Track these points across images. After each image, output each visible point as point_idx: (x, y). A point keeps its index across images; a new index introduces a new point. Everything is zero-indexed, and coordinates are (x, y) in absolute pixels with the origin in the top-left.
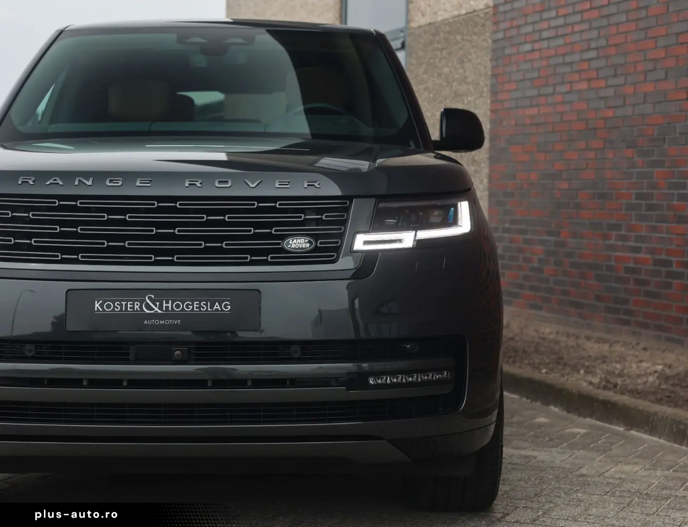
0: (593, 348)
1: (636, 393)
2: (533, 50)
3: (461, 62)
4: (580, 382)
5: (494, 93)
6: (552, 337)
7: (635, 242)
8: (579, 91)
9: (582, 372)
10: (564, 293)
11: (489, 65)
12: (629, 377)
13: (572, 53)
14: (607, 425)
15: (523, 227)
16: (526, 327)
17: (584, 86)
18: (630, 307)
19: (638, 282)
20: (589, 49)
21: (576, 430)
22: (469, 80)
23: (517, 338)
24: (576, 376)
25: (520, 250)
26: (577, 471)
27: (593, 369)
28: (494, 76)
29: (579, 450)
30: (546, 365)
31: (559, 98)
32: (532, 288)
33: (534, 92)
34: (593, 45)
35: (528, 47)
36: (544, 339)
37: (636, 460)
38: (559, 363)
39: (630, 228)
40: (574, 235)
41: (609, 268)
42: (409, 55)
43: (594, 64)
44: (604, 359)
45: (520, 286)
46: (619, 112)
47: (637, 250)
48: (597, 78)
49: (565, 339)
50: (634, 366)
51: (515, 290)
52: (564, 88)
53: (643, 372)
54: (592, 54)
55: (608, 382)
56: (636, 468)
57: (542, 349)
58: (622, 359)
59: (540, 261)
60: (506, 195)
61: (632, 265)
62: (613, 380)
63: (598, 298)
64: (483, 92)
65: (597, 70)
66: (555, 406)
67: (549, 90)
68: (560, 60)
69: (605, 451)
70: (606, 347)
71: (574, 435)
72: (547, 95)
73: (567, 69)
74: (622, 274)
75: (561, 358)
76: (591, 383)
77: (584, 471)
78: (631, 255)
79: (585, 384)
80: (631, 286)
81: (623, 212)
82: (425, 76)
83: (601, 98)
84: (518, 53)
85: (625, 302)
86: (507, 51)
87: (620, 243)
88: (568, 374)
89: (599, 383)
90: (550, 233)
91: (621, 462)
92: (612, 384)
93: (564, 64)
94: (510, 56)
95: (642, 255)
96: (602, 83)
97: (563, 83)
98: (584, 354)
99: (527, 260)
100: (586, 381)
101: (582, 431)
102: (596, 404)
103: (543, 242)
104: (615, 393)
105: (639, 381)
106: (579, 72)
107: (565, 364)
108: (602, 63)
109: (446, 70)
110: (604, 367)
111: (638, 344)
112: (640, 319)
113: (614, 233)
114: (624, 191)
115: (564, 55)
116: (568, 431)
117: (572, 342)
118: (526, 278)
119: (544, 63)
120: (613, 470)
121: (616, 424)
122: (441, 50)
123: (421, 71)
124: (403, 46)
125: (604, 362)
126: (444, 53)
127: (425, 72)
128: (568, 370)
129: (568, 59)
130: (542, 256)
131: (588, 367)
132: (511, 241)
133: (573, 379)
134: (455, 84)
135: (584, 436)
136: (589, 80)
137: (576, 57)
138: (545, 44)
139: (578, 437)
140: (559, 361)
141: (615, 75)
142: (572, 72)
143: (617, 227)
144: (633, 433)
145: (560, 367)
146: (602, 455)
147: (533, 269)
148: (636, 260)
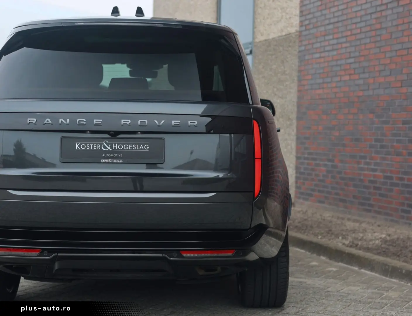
0: (350, 225)
1: (368, 249)
2: (320, 57)
3: (283, 62)
4: (338, 243)
5: (300, 81)
6: (329, 219)
7: (374, 166)
8: (345, 81)
9: (340, 238)
10: (337, 194)
11: (297, 64)
12: (365, 240)
13: (341, 59)
14: (349, 266)
15: (314, 157)
16: (316, 213)
17: (347, 78)
18: (372, 202)
19: (375, 188)
20: (350, 58)
21: (331, 269)
22: (287, 73)
23: (310, 219)
24: (337, 240)
25: (313, 170)
26: (326, 289)
27: (347, 237)
28: (300, 71)
29: (330, 279)
30: (322, 234)
31: (334, 85)
32: (319, 191)
33: (321, 81)
34: (352, 55)
35: (317, 55)
36: (324, 220)
37: (360, 284)
38: (328, 233)
39: (372, 158)
40: (341, 161)
41: (361, 180)
42: (254, 58)
43: (353, 66)
44: (354, 231)
45: (313, 190)
46: (366, 93)
47: (375, 170)
48: (355, 74)
49: (336, 220)
50: (370, 234)
51: (309, 192)
52: (337, 79)
53: (374, 238)
54: (352, 60)
55: (353, 243)
56: (359, 288)
57: (321, 225)
58: (365, 231)
59: (324, 176)
60: (306, 138)
61: (372, 179)
62: (356, 242)
63: (354, 197)
64: (294, 80)
65: (355, 69)
66: (324, 256)
67: (329, 80)
68: (334, 63)
69: (344, 280)
70: (357, 225)
71: (330, 272)
72: (328, 83)
73: (338, 68)
74: (367, 184)
75: (330, 230)
76: (344, 244)
77: (329, 289)
78: (372, 173)
79: (340, 245)
80: (372, 190)
81: (368, 149)
82: (263, 70)
83: (356, 85)
84: (312, 58)
85: (369, 199)
86: (307, 57)
87: (366, 166)
88: (332, 239)
89: (349, 244)
90: (329, 160)
91: (351, 285)
92: (354, 244)
93: (337, 65)
94: (308, 60)
95: (378, 173)
96: (357, 77)
97: (336, 76)
98: (344, 228)
99: (317, 175)
100: (341, 243)
101: (334, 269)
102: (344, 255)
103: (325, 165)
104: (356, 249)
105: (371, 243)
106: (345, 70)
107: (332, 234)
108: (357, 65)
109: (274, 67)
110: (353, 235)
111: (375, 223)
112: (377, 209)
113: (363, 161)
114: (368, 137)
115: (337, 60)
116: (327, 269)
117: (339, 222)
118: (316, 185)
119: (326, 64)
120: (345, 289)
121: (354, 266)
122: (272, 55)
123: (261, 67)
124: (251, 52)
125: (354, 233)
126: (274, 57)
127: (263, 68)
128: (333, 236)
129: (339, 62)
130: (325, 173)
131: (344, 235)
132: (308, 164)
133: (335, 242)
134: (279, 75)
135: (335, 272)
136: (350, 75)
137: (343, 62)
138: (327, 54)
139: (332, 272)
140: (330, 232)
141: (364, 73)
142: (341, 70)
143: (364, 157)
144: (363, 270)
145: (329, 235)
146: (342, 281)
147: (320, 180)
148: (375, 176)
